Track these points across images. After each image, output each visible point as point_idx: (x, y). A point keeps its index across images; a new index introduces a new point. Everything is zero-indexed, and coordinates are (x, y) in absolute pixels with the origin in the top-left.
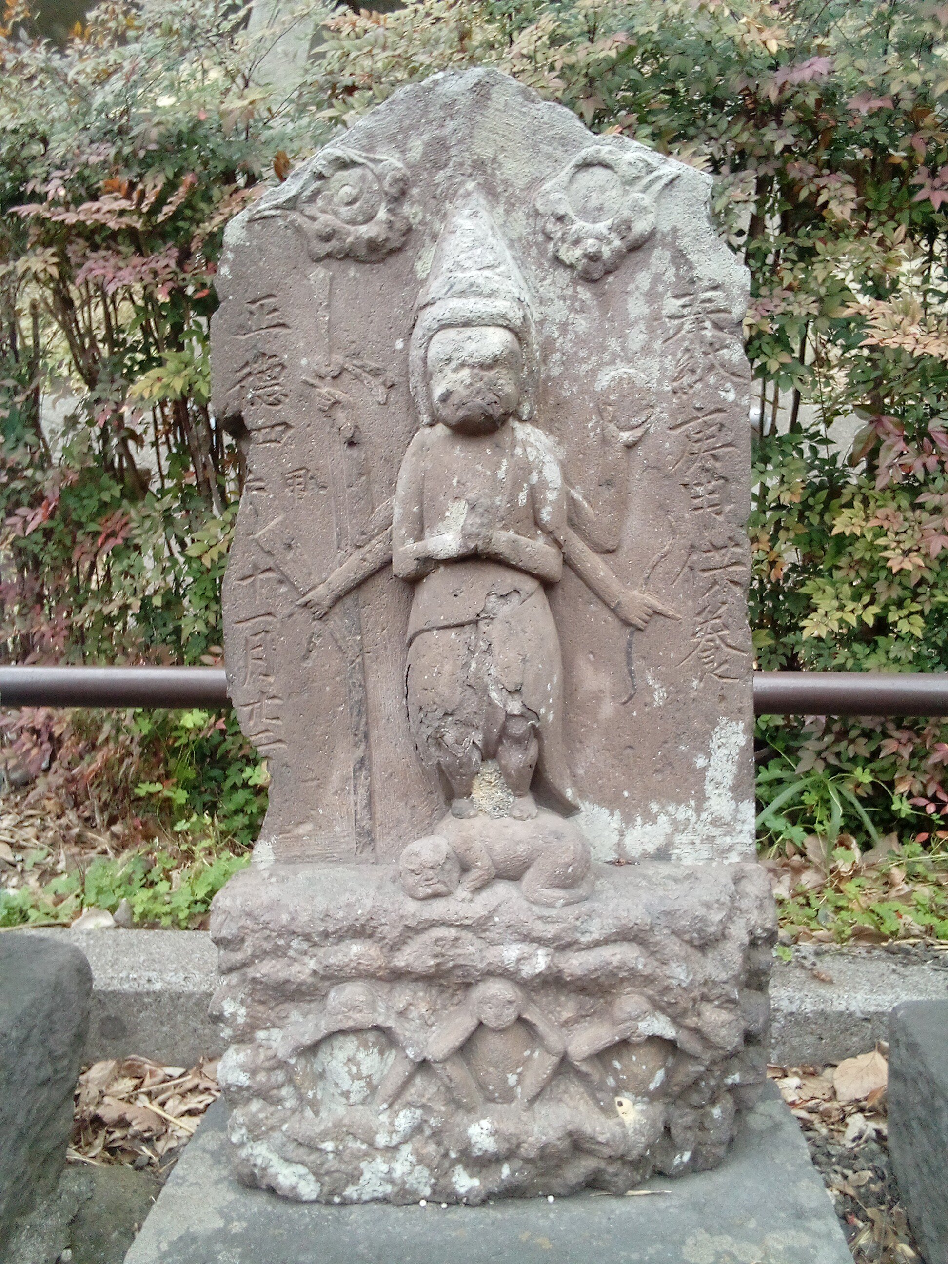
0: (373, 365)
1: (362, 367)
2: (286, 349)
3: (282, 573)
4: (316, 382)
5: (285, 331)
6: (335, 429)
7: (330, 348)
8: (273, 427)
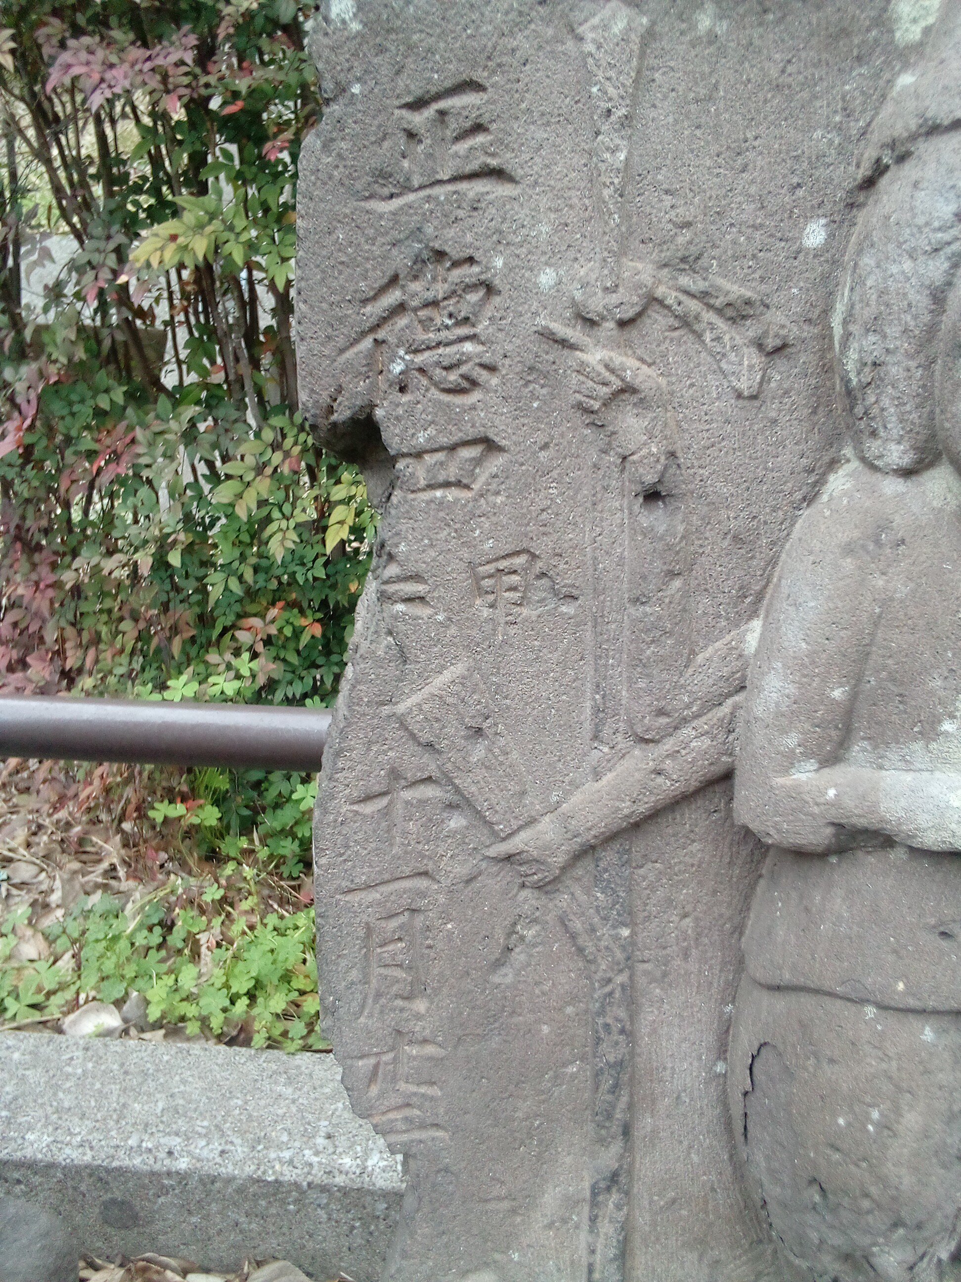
0: (736, 290)
1: (703, 296)
2: (500, 240)
3: (457, 790)
4: (574, 334)
5: (503, 190)
6: (612, 458)
7: (624, 240)
8: (453, 448)
